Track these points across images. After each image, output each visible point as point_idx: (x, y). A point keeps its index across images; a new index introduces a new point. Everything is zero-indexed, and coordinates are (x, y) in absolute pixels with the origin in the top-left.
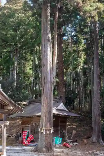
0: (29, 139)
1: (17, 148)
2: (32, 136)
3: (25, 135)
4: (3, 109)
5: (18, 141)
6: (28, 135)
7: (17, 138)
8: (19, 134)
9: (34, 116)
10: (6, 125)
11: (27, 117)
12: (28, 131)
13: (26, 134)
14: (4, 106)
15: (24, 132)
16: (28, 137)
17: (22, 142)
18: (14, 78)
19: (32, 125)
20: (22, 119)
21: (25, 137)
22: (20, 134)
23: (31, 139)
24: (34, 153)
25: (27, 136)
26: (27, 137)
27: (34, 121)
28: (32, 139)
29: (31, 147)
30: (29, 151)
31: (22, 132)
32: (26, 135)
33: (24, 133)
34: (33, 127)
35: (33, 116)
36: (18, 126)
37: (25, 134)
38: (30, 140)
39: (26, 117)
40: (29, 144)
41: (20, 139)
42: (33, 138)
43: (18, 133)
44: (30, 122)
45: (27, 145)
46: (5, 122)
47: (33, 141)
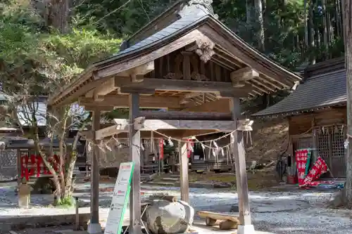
0: (313, 172)
1: (285, 197)
2: (323, 163)
3: (301, 162)
4: (230, 80)
5: (284, 178)
6: (311, 160)
7: (281, 169)
8: (285, 159)
9: (325, 107)
10: (245, 132)
11: (305, 112)
12: (308, 149)
13: (305, 157)
14: (229, 72)
15: (299, 153)
16: (311, 166)
17: (296, 180)
18: (257, 18)
19: (320, 132)
20: (289, 118)
21: (304, 166)
22: (289, 158)
23: (319, 171)
24: (335, 211)
25: (308, 162)
26: (309, 167)
27: (323, 121)
28: (323, 172)
29: (323, 194)
30: (319, 204)
31: (294, 154)
32: (305, 162)
33: (298, 155)
34: (321, 137)
35: (320, 108)
36: (280, 138)
37: (303, 159)
38: (317, 174)
39: (300, 111)
40: (315, 184)
41: (290, 171)
42: (326, 168)
43: (282, 156)
44: (313, 124)
45: (310, 188)
46: (240, 121)
47: (326, 176)
